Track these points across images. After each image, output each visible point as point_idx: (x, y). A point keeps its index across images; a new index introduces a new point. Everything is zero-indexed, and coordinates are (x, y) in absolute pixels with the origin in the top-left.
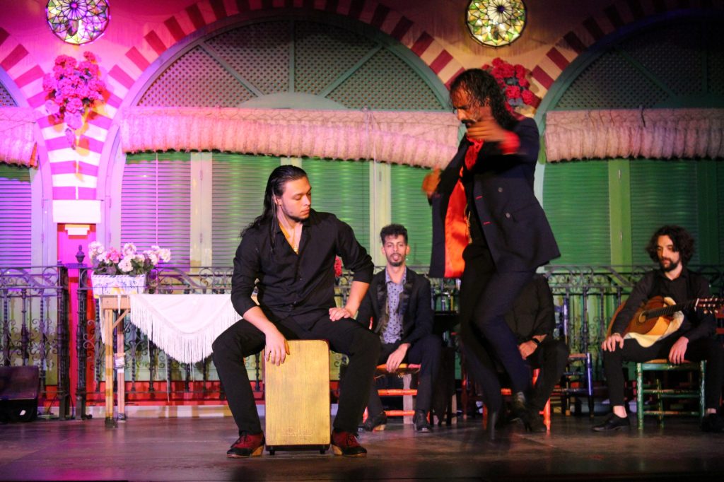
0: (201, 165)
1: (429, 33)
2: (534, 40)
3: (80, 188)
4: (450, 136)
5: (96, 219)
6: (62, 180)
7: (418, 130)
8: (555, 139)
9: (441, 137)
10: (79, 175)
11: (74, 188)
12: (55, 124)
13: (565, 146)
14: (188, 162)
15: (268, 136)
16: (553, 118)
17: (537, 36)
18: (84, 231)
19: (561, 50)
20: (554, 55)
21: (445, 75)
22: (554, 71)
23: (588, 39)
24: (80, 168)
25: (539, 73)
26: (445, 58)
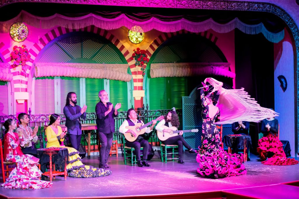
0: (57, 81)
1: (119, 39)
2: (146, 42)
3: (21, 88)
4: (125, 71)
5: (27, 98)
6: (17, 86)
7: (117, 69)
8: (156, 72)
9: (123, 71)
10: (21, 84)
11: (19, 88)
12: (14, 68)
13: (158, 74)
14: (53, 80)
15: (80, 72)
16: (153, 66)
17: (147, 40)
18: (23, 102)
19: (153, 45)
20: (151, 46)
21: (123, 52)
22: (152, 52)
23: (160, 42)
24: (21, 82)
25: (147, 51)
26: (123, 47)
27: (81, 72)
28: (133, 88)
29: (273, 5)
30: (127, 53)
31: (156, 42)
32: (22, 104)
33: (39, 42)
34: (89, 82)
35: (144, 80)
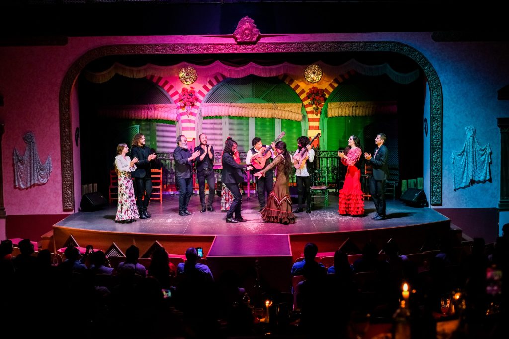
0: (226, 120)
1: (293, 79)
2: (324, 80)
3: (190, 127)
4: (299, 111)
6: (185, 125)
7: (289, 109)
8: (330, 111)
9: (296, 111)
10: (190, 123)
11: (188, 127)
12: (183, 108)
14: (221, 120)
16: (330, 105)
17: (326, 79)
18: (191, 140)
19: (332, 83)
20: (331, 85)
21: (298, 92)
22: (331, 90)
23: (341, 80)
24: (190, 121)
25: (326, 90)
26: (298, 86)
27: (246, 112)
28: (308, 128)
29: (399, 43)
30: (303, 92)
31: (336, 81)
32: (191, 142)
33: (208, 83)
34: (259, 122)
35: (321, 120)
